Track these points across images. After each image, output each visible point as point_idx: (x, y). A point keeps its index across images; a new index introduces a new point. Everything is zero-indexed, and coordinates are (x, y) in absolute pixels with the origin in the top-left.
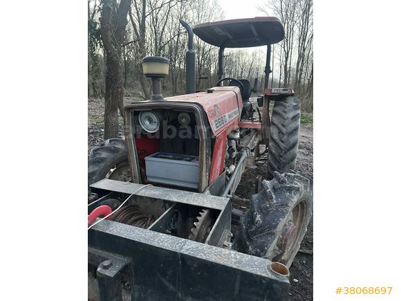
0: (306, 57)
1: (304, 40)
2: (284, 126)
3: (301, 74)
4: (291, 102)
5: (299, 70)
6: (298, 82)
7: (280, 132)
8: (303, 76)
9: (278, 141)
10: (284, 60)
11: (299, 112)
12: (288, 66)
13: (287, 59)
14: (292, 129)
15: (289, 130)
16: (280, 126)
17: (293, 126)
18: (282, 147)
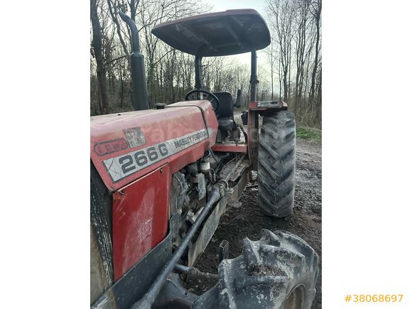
0: (305, 71)
1: (302, 54)
2: (274, 148)
3: (301, 89)
4: (283, 118)
5: (299, 84)
6: (298, 96)
7: (270, 156)
8: (303, 89)
9: (268, 168)
10: (283, 74)
11: (294, 129)
12: (288, 80)
13: (285, 73)
14: (286, 151)
15: (282, 154)
16: (269, 149)
17: (286, 148)
18: (274, 176)
